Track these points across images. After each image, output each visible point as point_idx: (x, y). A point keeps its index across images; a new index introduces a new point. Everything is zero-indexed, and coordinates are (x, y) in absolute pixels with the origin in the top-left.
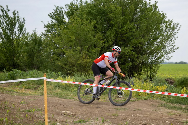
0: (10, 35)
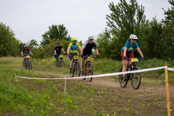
0: (129, 23)
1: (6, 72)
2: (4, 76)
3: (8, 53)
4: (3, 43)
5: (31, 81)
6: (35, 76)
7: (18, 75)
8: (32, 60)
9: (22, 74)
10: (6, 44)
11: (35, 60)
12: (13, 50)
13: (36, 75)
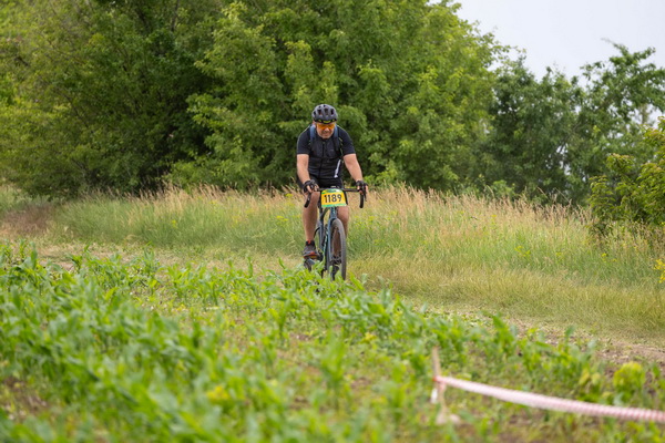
1: (352, 329)
2: (325, 370)
3: (375, 157)
4: (338, 59)
5: (574, 426)
6: (621, 389)
7: (461, 362)
8: (602, 230)
9: (498, 359)
10: (368, 70)
11: (625, 237)
12: (425, 126)
13: (625, 375)
